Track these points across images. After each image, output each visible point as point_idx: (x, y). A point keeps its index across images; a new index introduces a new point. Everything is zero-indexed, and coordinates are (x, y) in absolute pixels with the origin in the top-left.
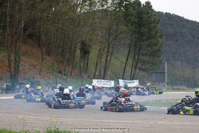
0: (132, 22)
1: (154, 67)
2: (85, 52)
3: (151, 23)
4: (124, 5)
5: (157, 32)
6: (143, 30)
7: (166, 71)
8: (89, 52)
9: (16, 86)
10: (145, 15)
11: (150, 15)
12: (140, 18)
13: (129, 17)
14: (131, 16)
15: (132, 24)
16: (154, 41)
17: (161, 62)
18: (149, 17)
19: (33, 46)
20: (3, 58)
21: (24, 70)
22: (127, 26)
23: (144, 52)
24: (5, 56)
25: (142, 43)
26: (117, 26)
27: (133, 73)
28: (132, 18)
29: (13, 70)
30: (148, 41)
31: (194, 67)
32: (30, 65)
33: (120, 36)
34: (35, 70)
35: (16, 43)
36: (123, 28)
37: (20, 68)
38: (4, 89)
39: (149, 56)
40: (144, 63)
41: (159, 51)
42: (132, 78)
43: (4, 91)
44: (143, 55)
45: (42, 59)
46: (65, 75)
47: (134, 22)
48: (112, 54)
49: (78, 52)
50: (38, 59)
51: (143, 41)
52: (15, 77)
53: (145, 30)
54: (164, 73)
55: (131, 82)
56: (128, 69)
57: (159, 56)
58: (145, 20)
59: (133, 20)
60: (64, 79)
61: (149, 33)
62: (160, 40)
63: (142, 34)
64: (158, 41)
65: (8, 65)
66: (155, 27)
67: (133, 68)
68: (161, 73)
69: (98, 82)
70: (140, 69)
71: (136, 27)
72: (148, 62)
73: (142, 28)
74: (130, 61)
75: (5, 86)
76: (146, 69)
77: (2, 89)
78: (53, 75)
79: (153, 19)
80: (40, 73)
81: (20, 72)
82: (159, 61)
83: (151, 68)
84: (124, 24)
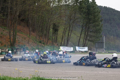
1: (97, 39)
2: (56, 30)
3: (95, 13)
4: (79, 1)
5: (99, 18)
6: (91, 17)
8: (58, 30)
9: (14, 50)
10: (92, 8)
11: (95, 7)
12: (89, 10)
13: (82, 9)
14: (84, 8)
15: (84, 13)
16: (97, 23)
17: (101, 36)
18: (94, 9)
19: (24, 27)
20: (6, 33)
21: (19, 41)
22: (80, 14)
23: (91, 30)
24: (7, 32)
25: (90, 25)
26: (75, 14)
27: (84, 42)
29: (12, 41)
30: (93, 24)
32: (22, 38)
33: (76, 20)
34: (25, 41)
35: (14, 24)
36: (78, 15)
37: (16, 39)
38: (7, 52)
39: (94, 33)
40: (91, 36)
41: (100, 29)
42: (84, 46)
44: (91, 32)
45: (30, 34)
46: (43, 44)
47: (85, 12)
48: (72, 31)
49: (51, 30)
50: (27, 34)
51: (91, 23)
52: (13, 45)
54: (103, 43)
55: (83, 48)
56: (82, 40)
57: (100, 33)
58: (92, 11)
59: (85, 11)
60: (43, 46)
61: (94, 18)
62: (100, 22)
63: (90, 19)
64: (99, 24)
65: (9, 37)
66: (98, 15)
67: (85, 40)
68: (101, 43)
69: (63, 48)
70: (89, 40)
71: (86, 15)
72: (93, 36)
73: (90, 16)
74: (83, 35)
75: (7, 50)
76: (92, 40)
77: (6, 52)
78: (36, 44)
79: (96, 10)
80: (28, 43)
81: (16, 42)
82: (100, 35)
83: (95, 40)
84: (79, 13)
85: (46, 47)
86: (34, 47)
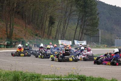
0: (80, 5)
1: (94, 33)
2: (52, 23)
3: (92, 6)
5: (96, 11)
7: (100, 36)
8: (54, 23)
9: (12, 43)
10: (89, 1)
13: (79, 2)
16: (94, 17)
18: (91, 2)
19: (19, 19)
20: (2, 25)
21: (15, 33)
22: (77, 7)
25: (86, 18)
26: (71, 7)
27: (80, 37)
28: (80, 2)
29: (9, 33)
30: (90, 17)
31: (111, 33)
32: (18, 30)
33: (73, 13)
34: (22, 33)
36: (74, 8)
39: (91, 26)
40: (87, 30)
41: (97, 23)
43: (6, 46)
44: (87, 25)
45: (26, 26)
46: (40, 37)
47: (82, 5)
48: (68, 24)
49: (47, 23)
50: (23, 26)
51: (87, 17)
52: (10, 38)
53: (89, 10)
54: (99, 36)
55: (82, 42)
56: (77, 33)
57: (97, 26)
58: (89, 4)
59: (81, 3)
60: (40, 39)
61: (91, 12)
62: (98, 16)
63: (86, 13)
64: (96, 17)
65: (5, 30)
66: (95, 8)
67: (81, 34)
68: (97, 36)
70: (85, 34)
72: (90, 30)
74: (78, 29)
75: (6, 43)
76: (89, 34)
77: (4, 45)
78: (32, 37)
79: (94, 3)
80: (25, 36)
81: (13, 35)
82: (97, 29)
83: (92, 33)
84: (75, 6)
85: (42, 40)
86: (31, 40)
